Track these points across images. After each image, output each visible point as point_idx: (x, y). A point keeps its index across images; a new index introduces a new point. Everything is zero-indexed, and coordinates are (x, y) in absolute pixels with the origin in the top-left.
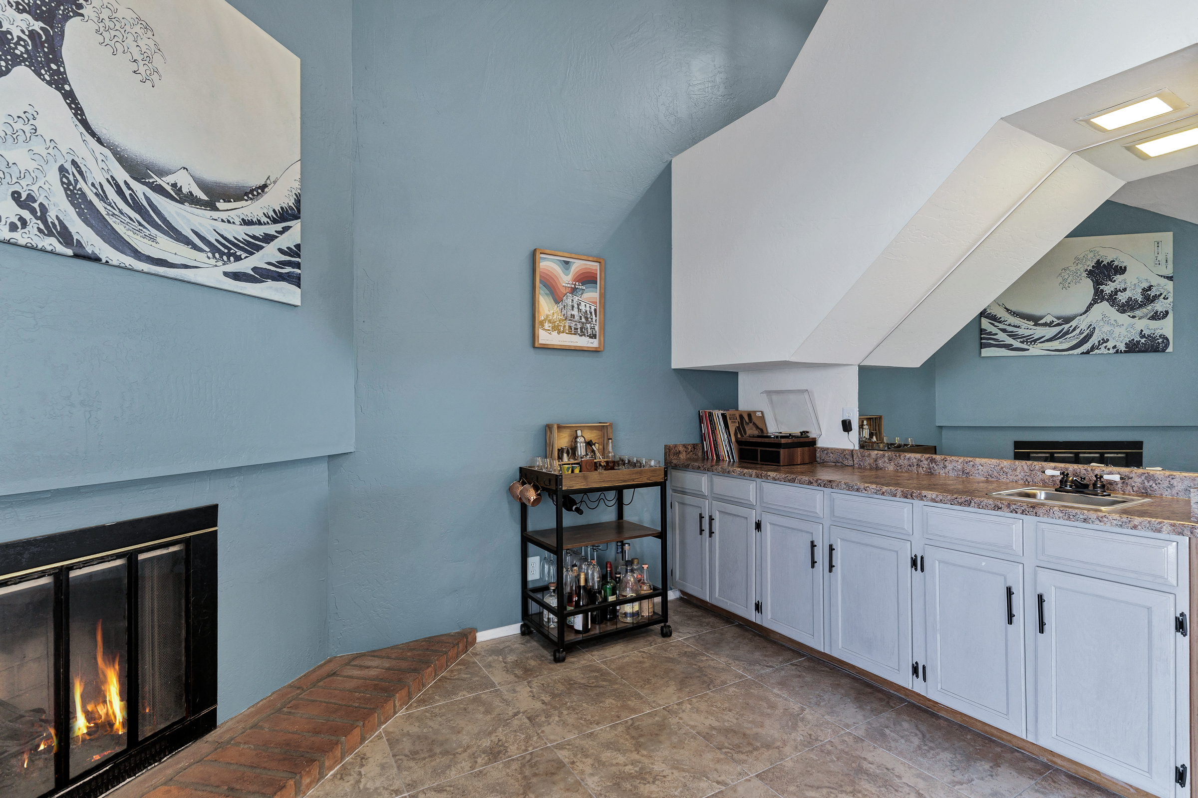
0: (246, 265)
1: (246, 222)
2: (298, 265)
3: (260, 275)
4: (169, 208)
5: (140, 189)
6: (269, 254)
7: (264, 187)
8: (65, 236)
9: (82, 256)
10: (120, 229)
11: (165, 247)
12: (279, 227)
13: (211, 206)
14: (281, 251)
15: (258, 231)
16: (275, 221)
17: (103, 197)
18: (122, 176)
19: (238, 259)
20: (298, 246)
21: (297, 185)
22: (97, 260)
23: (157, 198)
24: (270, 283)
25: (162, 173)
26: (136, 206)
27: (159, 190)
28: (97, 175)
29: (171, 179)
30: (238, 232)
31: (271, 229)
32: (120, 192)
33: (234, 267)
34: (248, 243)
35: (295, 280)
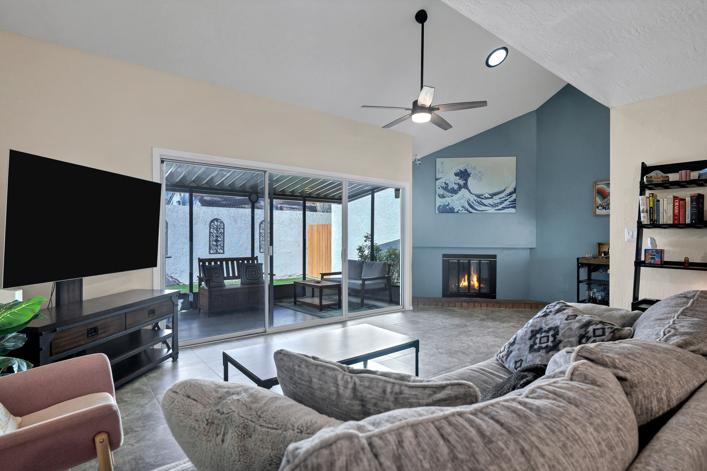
0: (500, 207)
1: (500, 199)
2: (515, 204)
3: (504, 208)
4: (483, 201)
5: (478, 199)
6: (507, 203)
7: (504, 190)
8: (467, 210)
9: (470, 212)
10: (475, 207)
11: (483, 208)
12: (509, 197)
13: (492, 198)
14: (509, 202)
15: (503, 199)
16: (508, 196)
17: (473, 203)
18: (476, 198)
19: (498, 206)
20: (515, 200)
21: (515, 186)
22: (472, 212)
23: (482, 200)
24: (506, 209)
25: (482, 195)
26: (478, 202)
27: (482, 198)
28: (472, 200)
29: (484, 196)
30: (499, 201)
31: (507, 198)
32: (476, 201)
33: (497, 208)
34: (500, 202)
35: (515, 207)
